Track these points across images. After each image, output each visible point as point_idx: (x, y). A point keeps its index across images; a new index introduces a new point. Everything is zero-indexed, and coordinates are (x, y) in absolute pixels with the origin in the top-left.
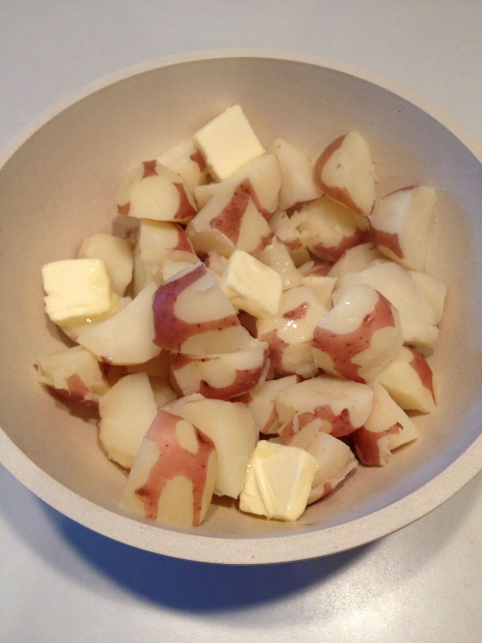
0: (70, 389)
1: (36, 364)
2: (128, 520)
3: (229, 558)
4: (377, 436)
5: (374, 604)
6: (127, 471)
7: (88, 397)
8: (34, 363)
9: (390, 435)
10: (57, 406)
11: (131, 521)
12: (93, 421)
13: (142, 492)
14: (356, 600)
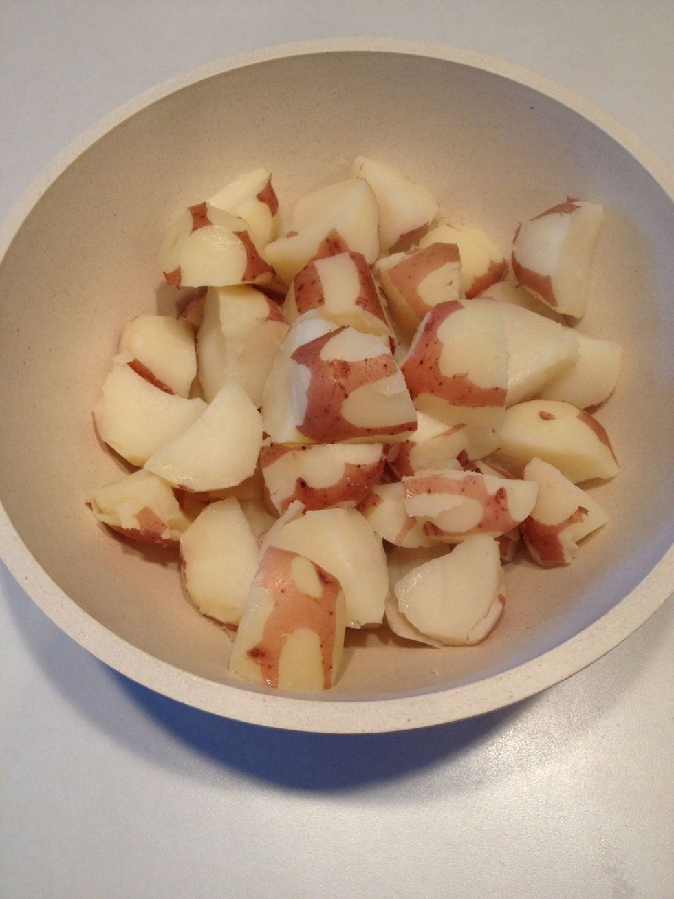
0: (142, 527)
1: (89, 501)
2: (246, 692)
3: (379, 726)
4: (556, 529)
5: (558, 755)
6: (233, 628)
7: (166, 535)
8: (85, 501)
9: (573, 526)
10: (126, 551)
11: (251, 694)
12: (173, 565)
13: (256, 653)
14: (535, 752)
